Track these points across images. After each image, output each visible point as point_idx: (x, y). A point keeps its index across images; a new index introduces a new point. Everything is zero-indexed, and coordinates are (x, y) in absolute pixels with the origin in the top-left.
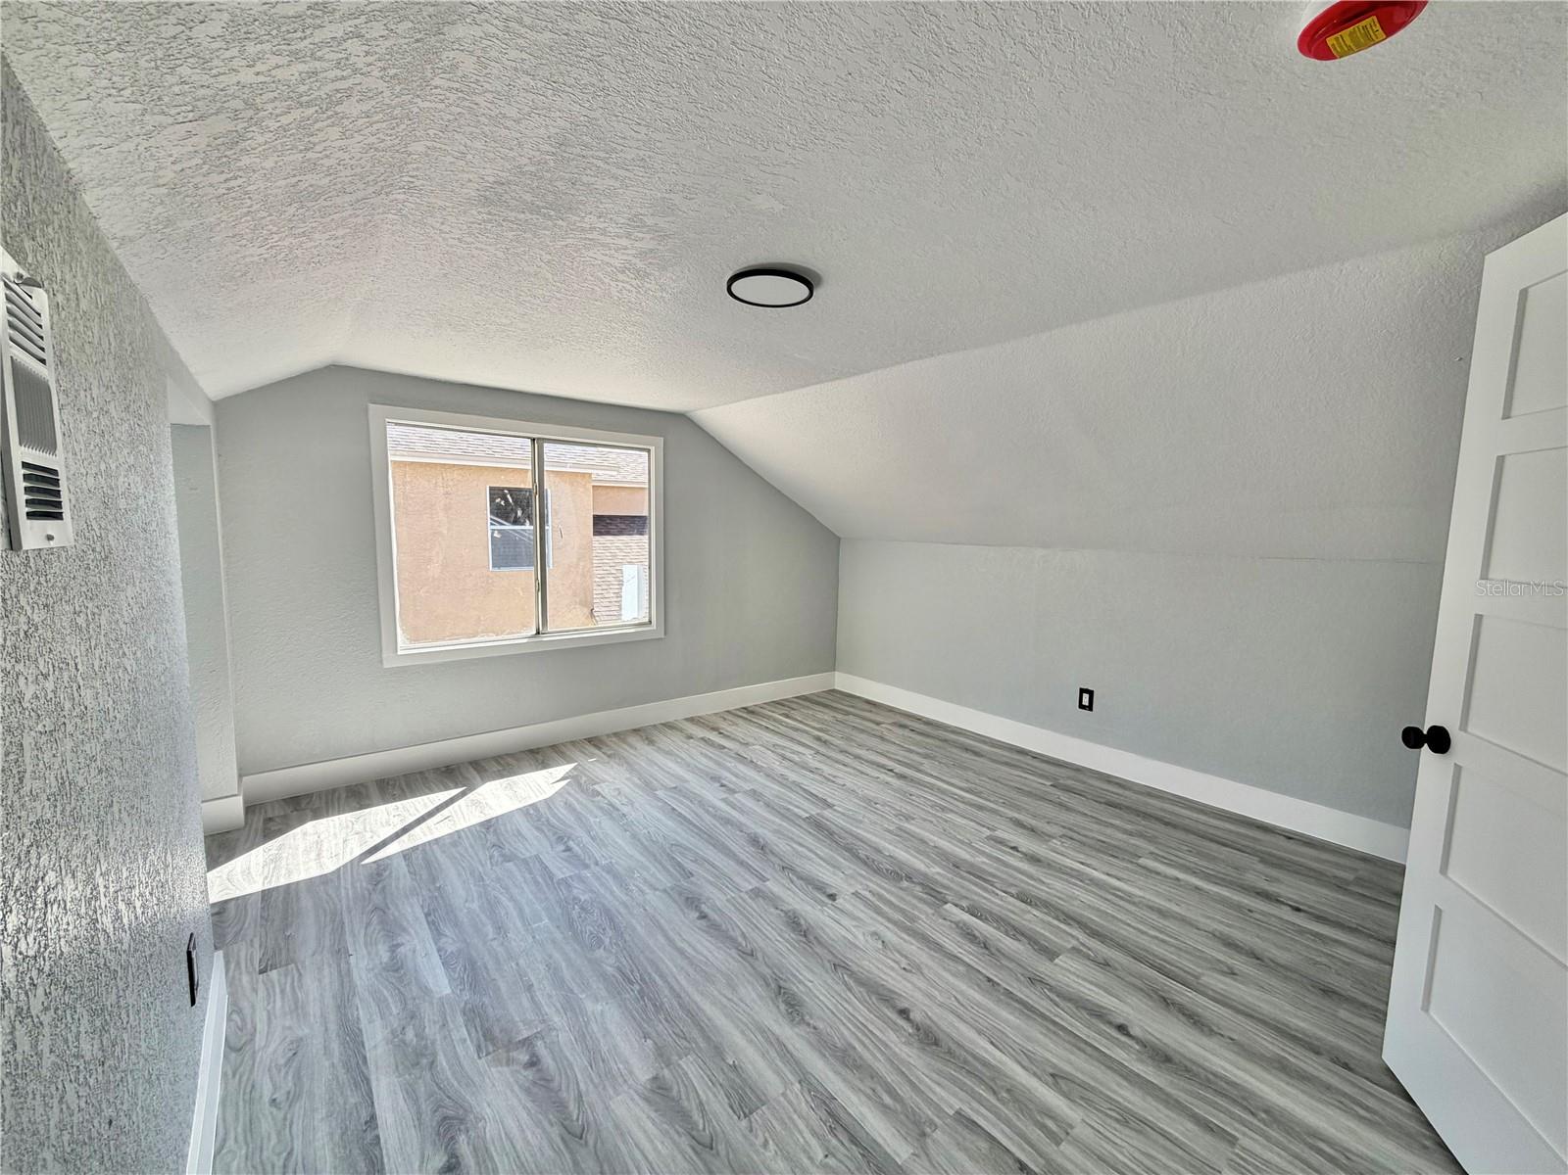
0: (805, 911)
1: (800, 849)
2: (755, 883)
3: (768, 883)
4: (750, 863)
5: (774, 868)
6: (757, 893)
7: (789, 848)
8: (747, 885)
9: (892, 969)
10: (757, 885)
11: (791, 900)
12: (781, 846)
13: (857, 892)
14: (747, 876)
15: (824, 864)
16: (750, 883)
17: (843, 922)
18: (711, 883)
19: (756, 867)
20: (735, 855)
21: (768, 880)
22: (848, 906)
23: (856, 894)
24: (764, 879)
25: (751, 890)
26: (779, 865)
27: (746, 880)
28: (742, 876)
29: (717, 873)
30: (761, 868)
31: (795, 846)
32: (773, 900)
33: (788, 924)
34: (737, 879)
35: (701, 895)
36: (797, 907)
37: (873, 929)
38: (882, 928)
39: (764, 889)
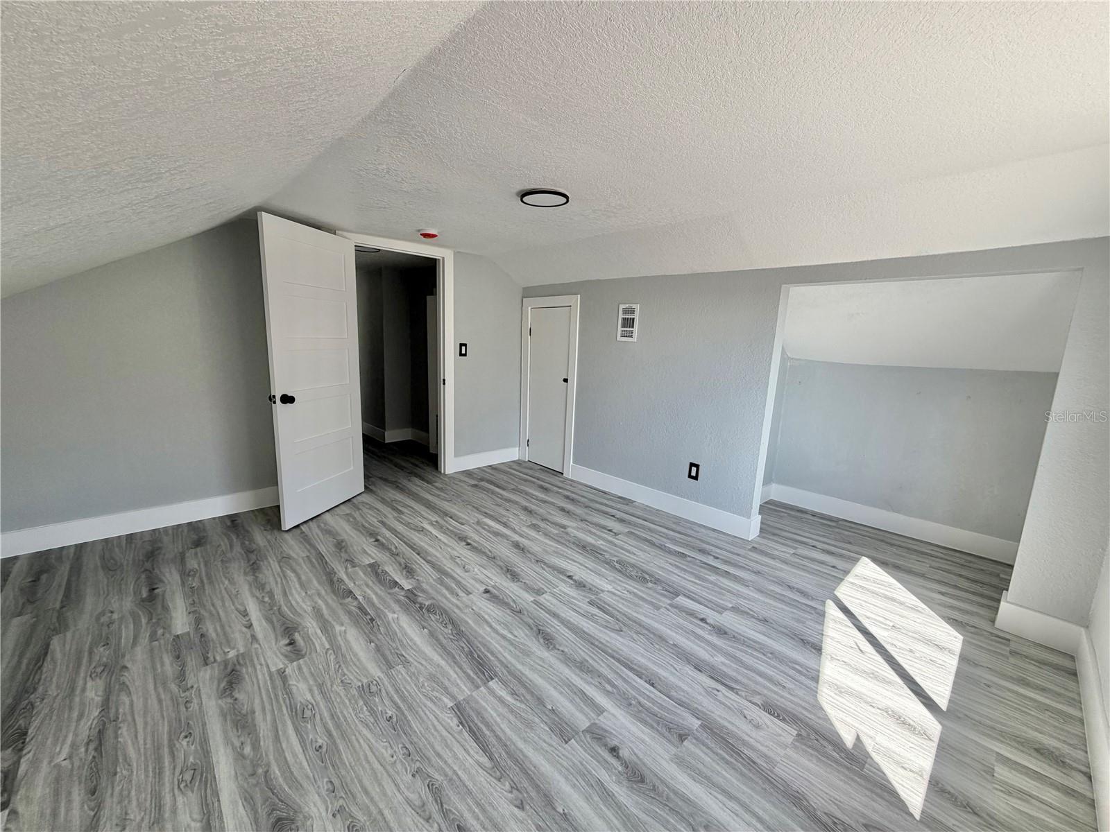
0: (506, 581)
1: (505, 632)
2: (541, 599)
3: (532, 599)
4: (548, 616)
5: (528, 611)
6: (539, 592)
7: (516, 633)
8: (547, 597)
9: (465, 557)
10: (539, 597)
11: (516, 588)
12: (522, 635)
13: (468, 595)
14: (549, 604)
15: (486, 617)
16: (545, 599)
17: (484, 576)
18: (573, 598)
19: (542, 611)
20: (563, 623)
21: (532, 602)
22: (477, 585)
23: (469, 593)
24: (535, 602)
25: (543, 593)
26: (524, 614)
27: (548, 601)
28: (552, 604)
29: (570, 605)
30: (538, 611)
31: (509, 636)
32: (528, 588)
33: (518, 575)
34: (554, 601)
35: (577, 589)
36: (512, 584)
37: (466, 574)
38: (461, 574)
39: (534, 595)
